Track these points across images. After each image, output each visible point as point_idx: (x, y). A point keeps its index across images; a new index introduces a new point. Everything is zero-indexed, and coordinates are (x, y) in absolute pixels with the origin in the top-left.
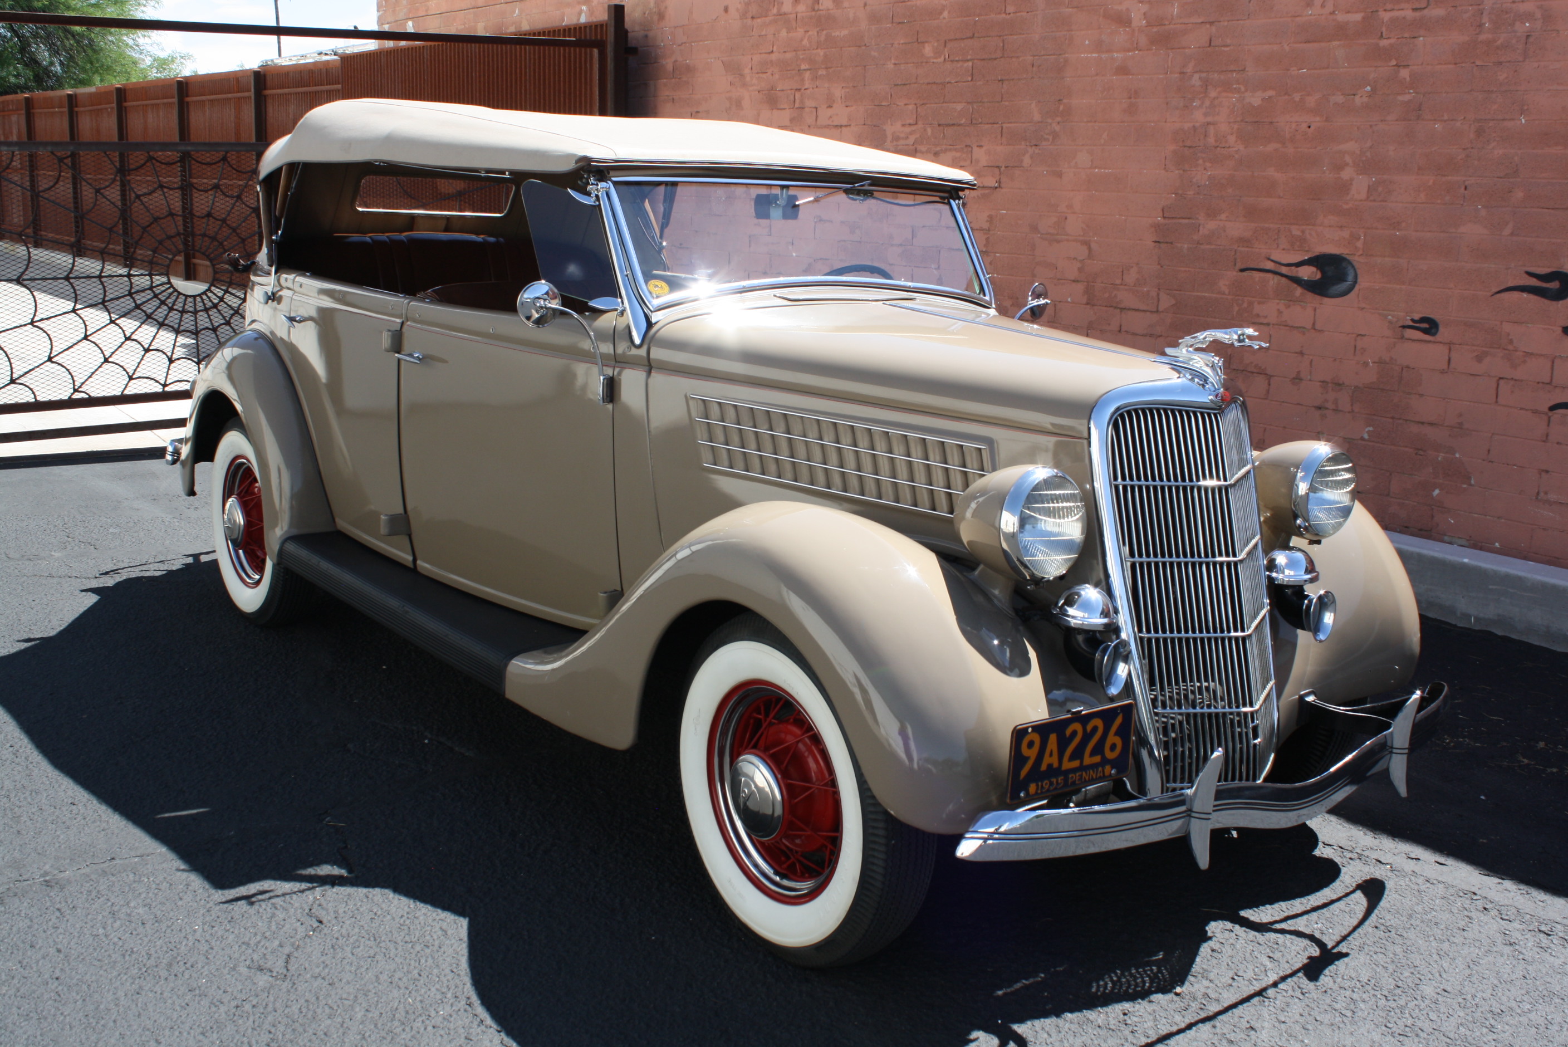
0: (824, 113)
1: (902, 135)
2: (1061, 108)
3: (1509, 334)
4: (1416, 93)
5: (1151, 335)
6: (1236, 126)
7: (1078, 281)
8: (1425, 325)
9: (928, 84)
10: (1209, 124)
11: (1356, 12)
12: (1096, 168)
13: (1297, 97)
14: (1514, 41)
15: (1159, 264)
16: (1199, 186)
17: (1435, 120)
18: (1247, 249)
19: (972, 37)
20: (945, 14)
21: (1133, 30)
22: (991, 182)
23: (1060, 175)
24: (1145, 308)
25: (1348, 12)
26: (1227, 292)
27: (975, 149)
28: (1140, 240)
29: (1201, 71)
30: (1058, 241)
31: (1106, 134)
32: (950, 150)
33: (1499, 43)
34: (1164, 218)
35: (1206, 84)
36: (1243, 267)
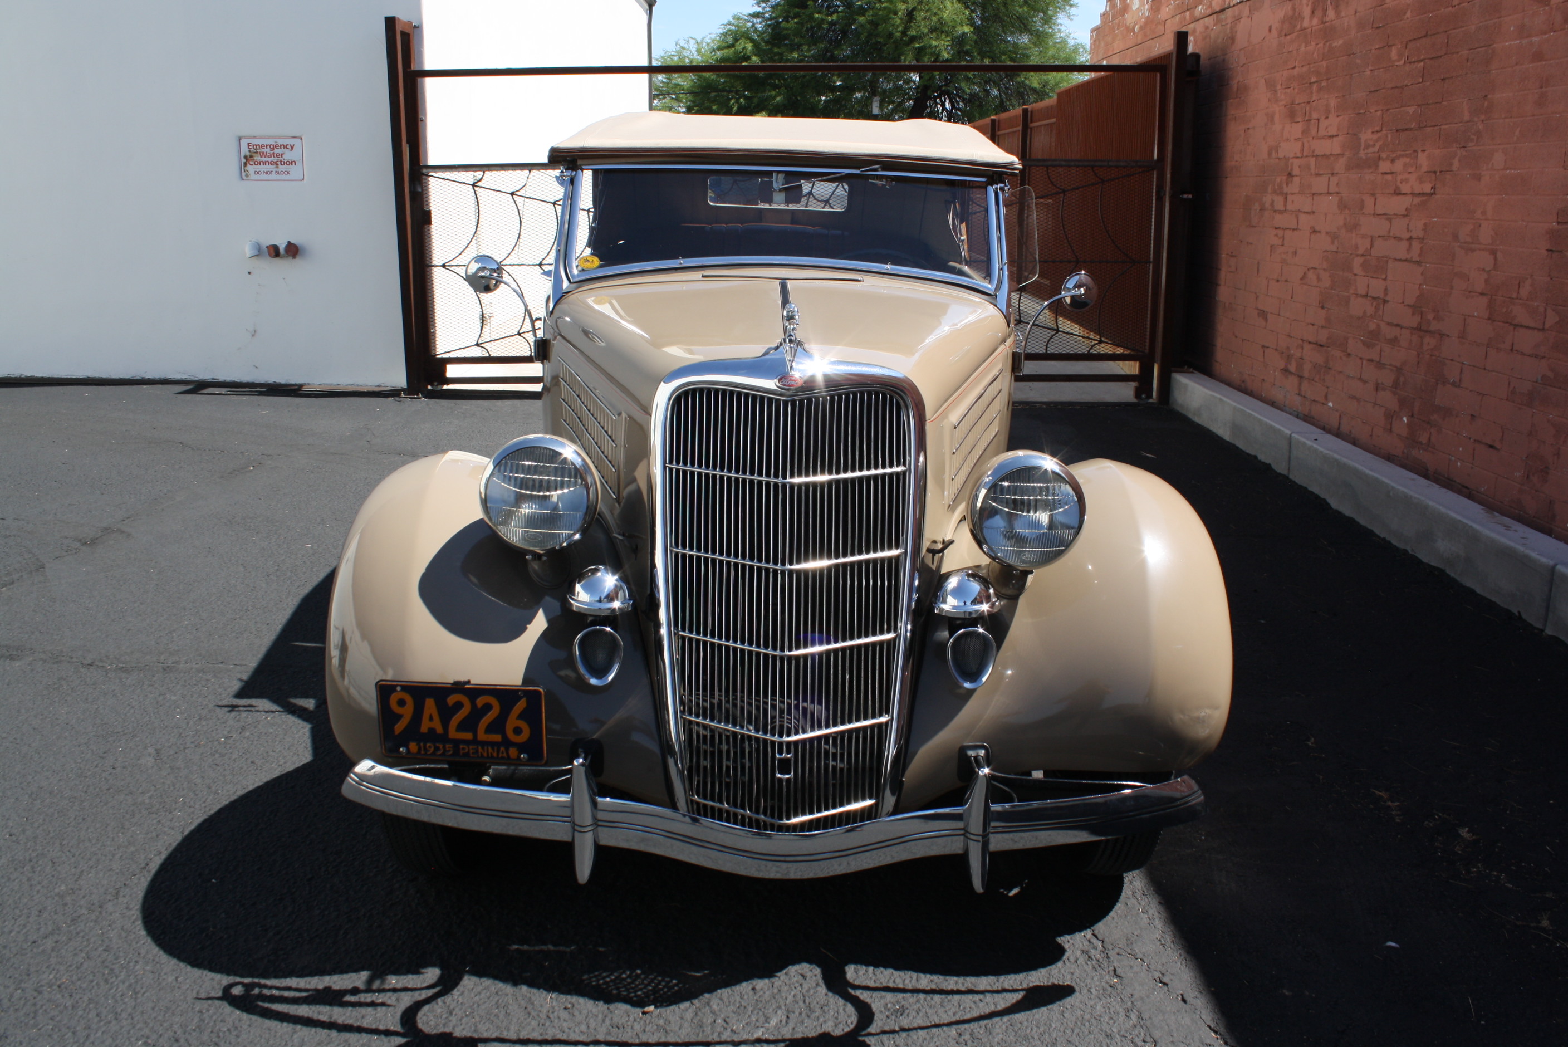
0: (1324, 123)
1: (1371, 143)
2: (1486, 104)
5: (1536, 356)
7: (1484, 294)
9: (1392, 88)
12: (1507, 169)
15: (1549, 276)
19: (1425, 36)
20: (1408, 14)
22: (1427, 188)
23: (1478, 178)
24: (1532, 325)
27: (1420, 153)
28: (1537, 248)
30: (1473, 251)
31: (1518, 130)
32: (1402, 156)
34: (1558, 223)
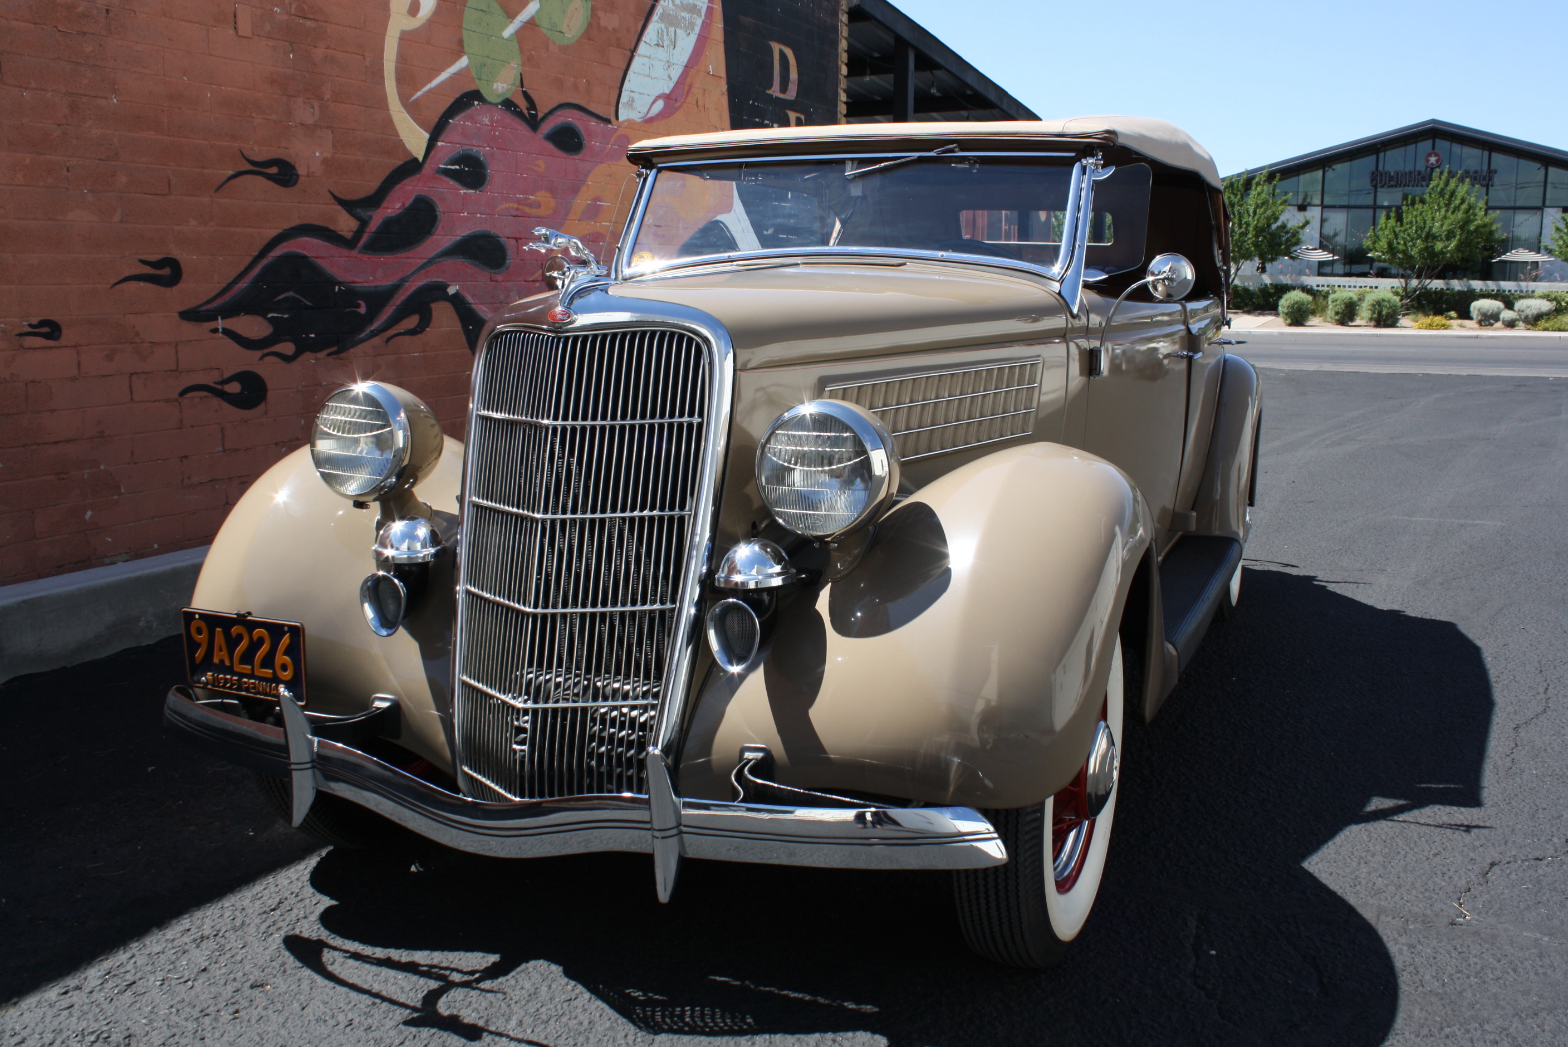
3: (134, 327)
8: (45, 330)
17: (21, 86)
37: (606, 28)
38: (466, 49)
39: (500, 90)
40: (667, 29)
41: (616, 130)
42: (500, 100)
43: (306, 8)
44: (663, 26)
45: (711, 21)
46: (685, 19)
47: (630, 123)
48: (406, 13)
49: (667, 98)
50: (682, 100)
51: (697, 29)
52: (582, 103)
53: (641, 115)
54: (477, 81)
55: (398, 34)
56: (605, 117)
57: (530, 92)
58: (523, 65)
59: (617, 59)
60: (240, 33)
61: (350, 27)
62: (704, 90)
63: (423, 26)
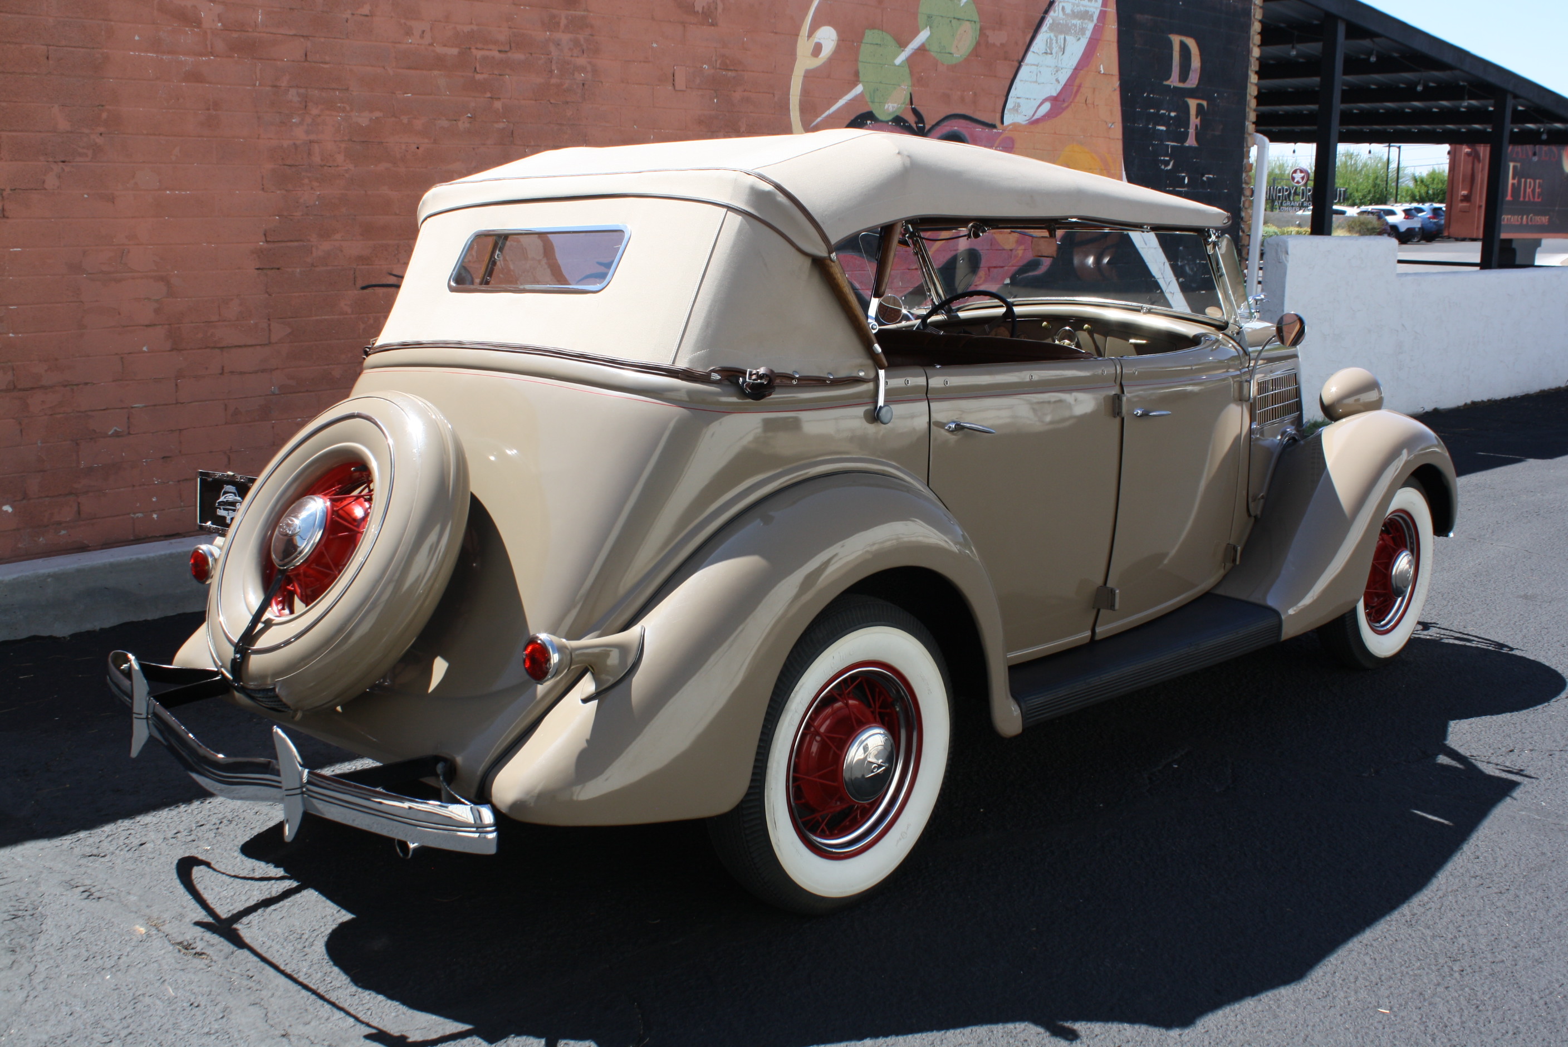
2: (104, 115)
4: (508, 122)
6: (343, 145)
7: (155, 325)
10: (311, 142)
11: (452, 47)
12: (165, 188)
13: (405, 119)
14: (575, 87)
15: (267, 292)
16: (307, 207)
17: (524, 145)
18: (367, 267)
21: (206, 32)
23: (112, 199)
24: (253, 342)
25: (445, 46)
26: (349, 311)
28: (239, 268)
29: (298, 87)
31: (175, 148)
33: (565, 87)
34: (267, 242)
35: (305, 103)
36: (364, 285)
37: (994, 45)
38: (861, 79)
39: (891, 109)
40: (1056, 37)
41: (1001, 133)
42: (890, 118)
43: (728, 62)
44: (1052, 35)
45: (1104, 24)
46: (1075, 26)
47: (1016, 126)
48: (810, 55)
49: (1054, 100)
50: (1071, 100)
51: (1088, 34)
52: (968, 112)
53: (1027, 118)
54: (870, 104)
55: (802, 73)
56: (990, 123)
57: (919, 109)
58: (913, 85)
59: (1004, 70)
60: (677, 88)
61: (763, 72)
62: (1094, 89)
63: (824, 64)
